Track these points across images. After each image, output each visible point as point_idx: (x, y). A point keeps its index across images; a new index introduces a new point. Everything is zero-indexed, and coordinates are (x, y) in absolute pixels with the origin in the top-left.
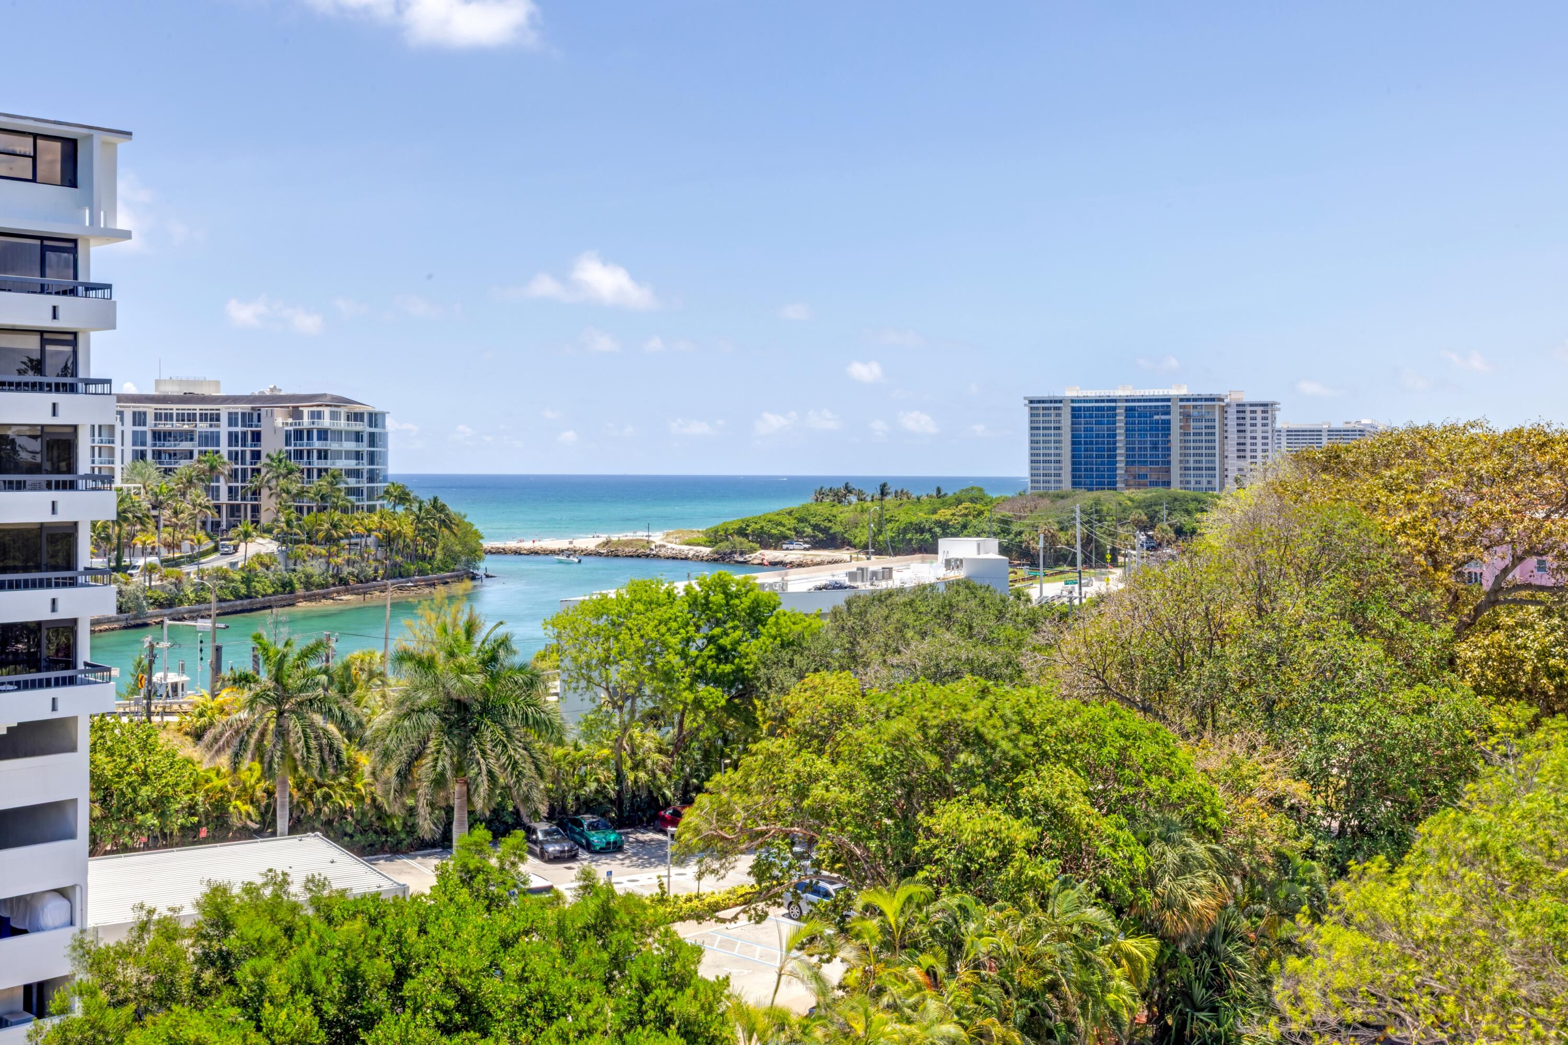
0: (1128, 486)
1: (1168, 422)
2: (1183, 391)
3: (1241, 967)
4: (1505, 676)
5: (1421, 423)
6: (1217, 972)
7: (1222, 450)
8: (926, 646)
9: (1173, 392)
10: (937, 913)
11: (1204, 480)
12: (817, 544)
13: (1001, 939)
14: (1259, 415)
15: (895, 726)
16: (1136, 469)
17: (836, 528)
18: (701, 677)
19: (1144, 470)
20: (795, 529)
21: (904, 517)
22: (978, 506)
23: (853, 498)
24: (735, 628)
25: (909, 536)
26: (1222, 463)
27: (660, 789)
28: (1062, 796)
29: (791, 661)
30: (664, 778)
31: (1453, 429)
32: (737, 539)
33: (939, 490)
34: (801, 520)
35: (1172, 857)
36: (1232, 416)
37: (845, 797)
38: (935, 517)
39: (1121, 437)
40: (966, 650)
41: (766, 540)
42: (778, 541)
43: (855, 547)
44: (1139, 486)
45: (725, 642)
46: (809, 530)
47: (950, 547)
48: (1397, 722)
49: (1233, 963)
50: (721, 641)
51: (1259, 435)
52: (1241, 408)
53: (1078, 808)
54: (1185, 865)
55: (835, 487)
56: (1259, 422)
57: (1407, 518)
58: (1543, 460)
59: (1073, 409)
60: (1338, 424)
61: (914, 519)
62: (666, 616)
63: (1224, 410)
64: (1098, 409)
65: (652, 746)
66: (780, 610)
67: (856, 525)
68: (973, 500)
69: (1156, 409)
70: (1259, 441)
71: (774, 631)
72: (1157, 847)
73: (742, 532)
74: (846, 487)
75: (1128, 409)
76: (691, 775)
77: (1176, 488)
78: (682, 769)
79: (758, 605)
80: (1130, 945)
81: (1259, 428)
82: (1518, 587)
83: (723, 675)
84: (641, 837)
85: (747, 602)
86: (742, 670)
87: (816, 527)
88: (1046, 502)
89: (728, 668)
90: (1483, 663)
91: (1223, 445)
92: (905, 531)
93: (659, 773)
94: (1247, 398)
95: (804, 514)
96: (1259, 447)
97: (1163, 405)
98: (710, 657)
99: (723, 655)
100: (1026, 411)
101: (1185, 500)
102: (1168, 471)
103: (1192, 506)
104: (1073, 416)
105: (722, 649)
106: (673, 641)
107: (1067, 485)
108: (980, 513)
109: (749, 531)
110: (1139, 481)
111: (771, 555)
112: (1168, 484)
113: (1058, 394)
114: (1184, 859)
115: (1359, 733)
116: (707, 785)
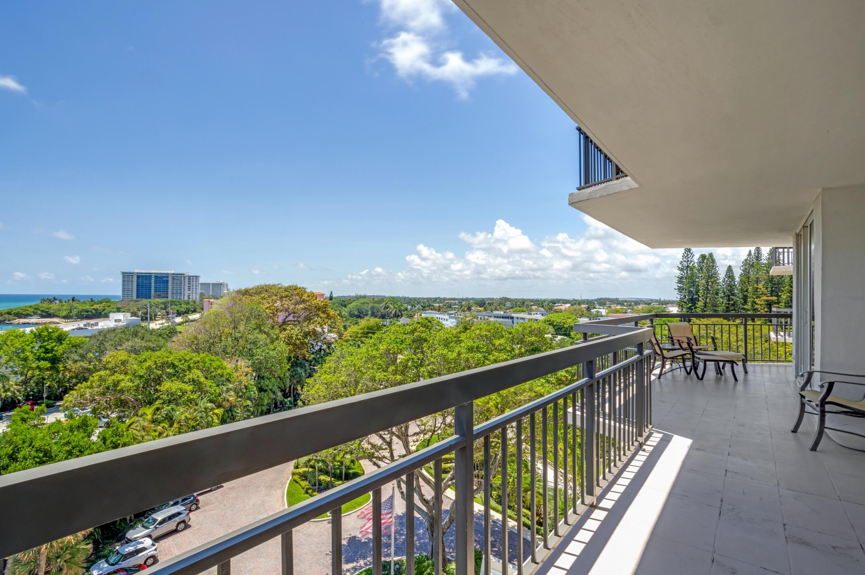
0: (155, 298)
1: (168, 280)
2: (173, 272)
3: (238, 413)
4: (289, 340)
5: (267, 283)
6: (232, 415)
7: (184, 288)
8: (130, 343)
9: (170, 272)
10: (164, 412)
11: (178, 297)
12: (42, 317)
13: (187, 414)
14: (194, 279)
15: (147, 364)
16: (158, 293)
17: (51, 311)
18: (39, 359)
19: (160, 293)
20: (33, 312)
21: (80, 307)
22: (109, 304)
23: (57, 302)
24: (52, 343)
25: (83, 313)
26: (184, 292)
27: (16, 397)
28: (198, 377)
29: (76, 352)
30: (18, 394)
31: (274, 285)
32: (7, 316)
33: (92, 299)
34: (36, 309)
35: (225, 388)
36: (187, 279)
37: (131, 384)
38: (92, 307)
39: (153, 284)
40: (144, 344)
41: (19, 315)
42: (27, 316)
43: (59, 317)
44: (159, 298)
45: (49, 347)
46: (39, 312)
47: (114, 316)
48: (271, 353)
49: (236, 412)
50: (47, 347)
51: (194, 284)
52: (189, 277)
53: (202, 379)
54: (228, 390)
55: (49, 298)
56: (194, 281)
57: (268, 305)
58: (296, 293)
59: (137, 276)
60: (215, 282)
61: (85, 308)
62: (25, 340)
63: (184, 277)
64: (146, 276)
65: (13, 384)
66: (69, 336)
67: (59, 310)
68: (107, 302)
69: (164, 277)
70: (194, 286)
71: (68, 342)
72: (221, 387)
73: (9, 313)
74: (54, 298)
75: (155, 276)
76: (30, 391)
77: (170, 299)
78: (26, 390)
79: (61, 335)
80: (217, 411)
81: (194, 283)
82: (289, 321)
83: (48, 357)
84: (7, 414)
85: (57, 334)
86: (56, 355)
87: (42, 311)
88: (133, 303)
89: (50, 355)
90: (285, 338)
91: (184, 287)
92: (81, 312)
93: (16, 392)
94: (191, 274)
95: (37, 307)
96: (194, 288)
97: (167, 275)
98: (42, 352)
99: (47, 351)
100: (121, 276)
101: (175, 302)
102: (168, 294)
103: (177, 303)
104: (137, 278)
105: (47, 349)
106: (29, 348)
107: (135, 298)
108: (110, 306)
109: (12, 313)
110: (159, 296)
111: (22, 321)
112: (167, 297)
113: (132, 271)
114: (227, 389)
115: (263, 356)
116: (75, 388)
